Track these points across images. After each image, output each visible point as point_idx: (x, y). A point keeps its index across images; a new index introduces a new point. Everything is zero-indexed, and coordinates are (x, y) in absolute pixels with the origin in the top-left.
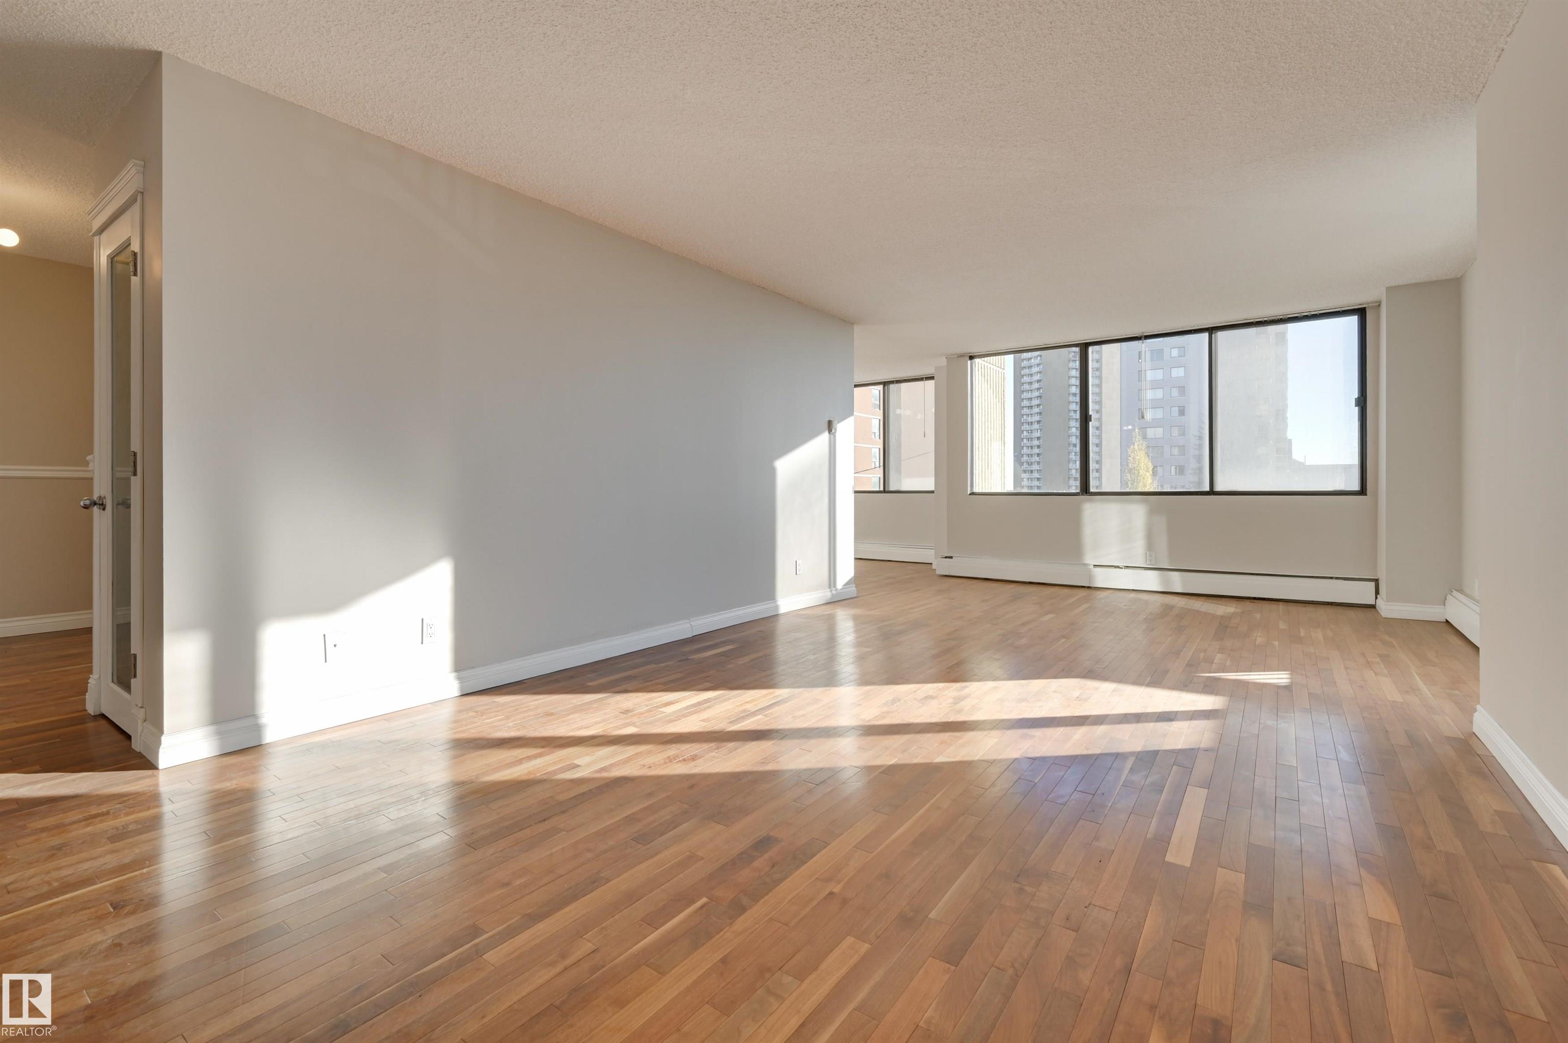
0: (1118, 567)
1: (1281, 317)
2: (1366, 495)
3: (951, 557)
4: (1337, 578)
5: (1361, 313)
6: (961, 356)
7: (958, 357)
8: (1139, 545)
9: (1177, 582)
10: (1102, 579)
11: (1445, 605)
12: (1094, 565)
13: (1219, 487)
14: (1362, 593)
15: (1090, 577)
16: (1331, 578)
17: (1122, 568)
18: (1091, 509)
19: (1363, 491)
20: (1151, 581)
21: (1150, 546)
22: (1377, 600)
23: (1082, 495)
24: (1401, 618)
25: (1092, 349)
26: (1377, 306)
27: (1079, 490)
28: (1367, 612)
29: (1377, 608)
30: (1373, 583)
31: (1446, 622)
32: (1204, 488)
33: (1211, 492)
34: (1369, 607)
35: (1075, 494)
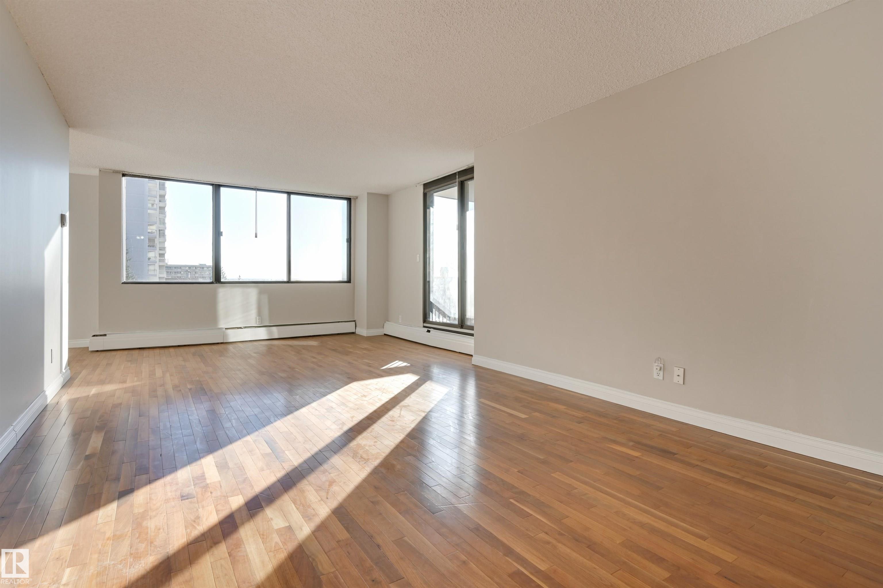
0: (241, 328)
1: (322, 195)
2: (351, 283)
3: (105, 335)
4: (341, 322)
5: (349, 200)
6: (116, 172)
7: (113, 172)
8: (253, 313)
9: (276, 332)
10: (233, 336)
11: (383, 328)
12: (225, 328)
14: (349, 328)
15: (225, 335)
16: (339, 322)
17: (242, 328)
18: (222, 291)
19: (349, 281)
20: (262, 334)
21: (260, 313)
22: (356, 330)
23: (216, 283)
24: (366, 336)
25: (222, 189)
26: (355, 199)
27: (214, 280)
28: (352, 336)
29: (356, 333)
30: (354, 322)
31: (385, 334)
32: (285, 279)
33: (289, 282)
34: (353, 333)
35: (212, 283)
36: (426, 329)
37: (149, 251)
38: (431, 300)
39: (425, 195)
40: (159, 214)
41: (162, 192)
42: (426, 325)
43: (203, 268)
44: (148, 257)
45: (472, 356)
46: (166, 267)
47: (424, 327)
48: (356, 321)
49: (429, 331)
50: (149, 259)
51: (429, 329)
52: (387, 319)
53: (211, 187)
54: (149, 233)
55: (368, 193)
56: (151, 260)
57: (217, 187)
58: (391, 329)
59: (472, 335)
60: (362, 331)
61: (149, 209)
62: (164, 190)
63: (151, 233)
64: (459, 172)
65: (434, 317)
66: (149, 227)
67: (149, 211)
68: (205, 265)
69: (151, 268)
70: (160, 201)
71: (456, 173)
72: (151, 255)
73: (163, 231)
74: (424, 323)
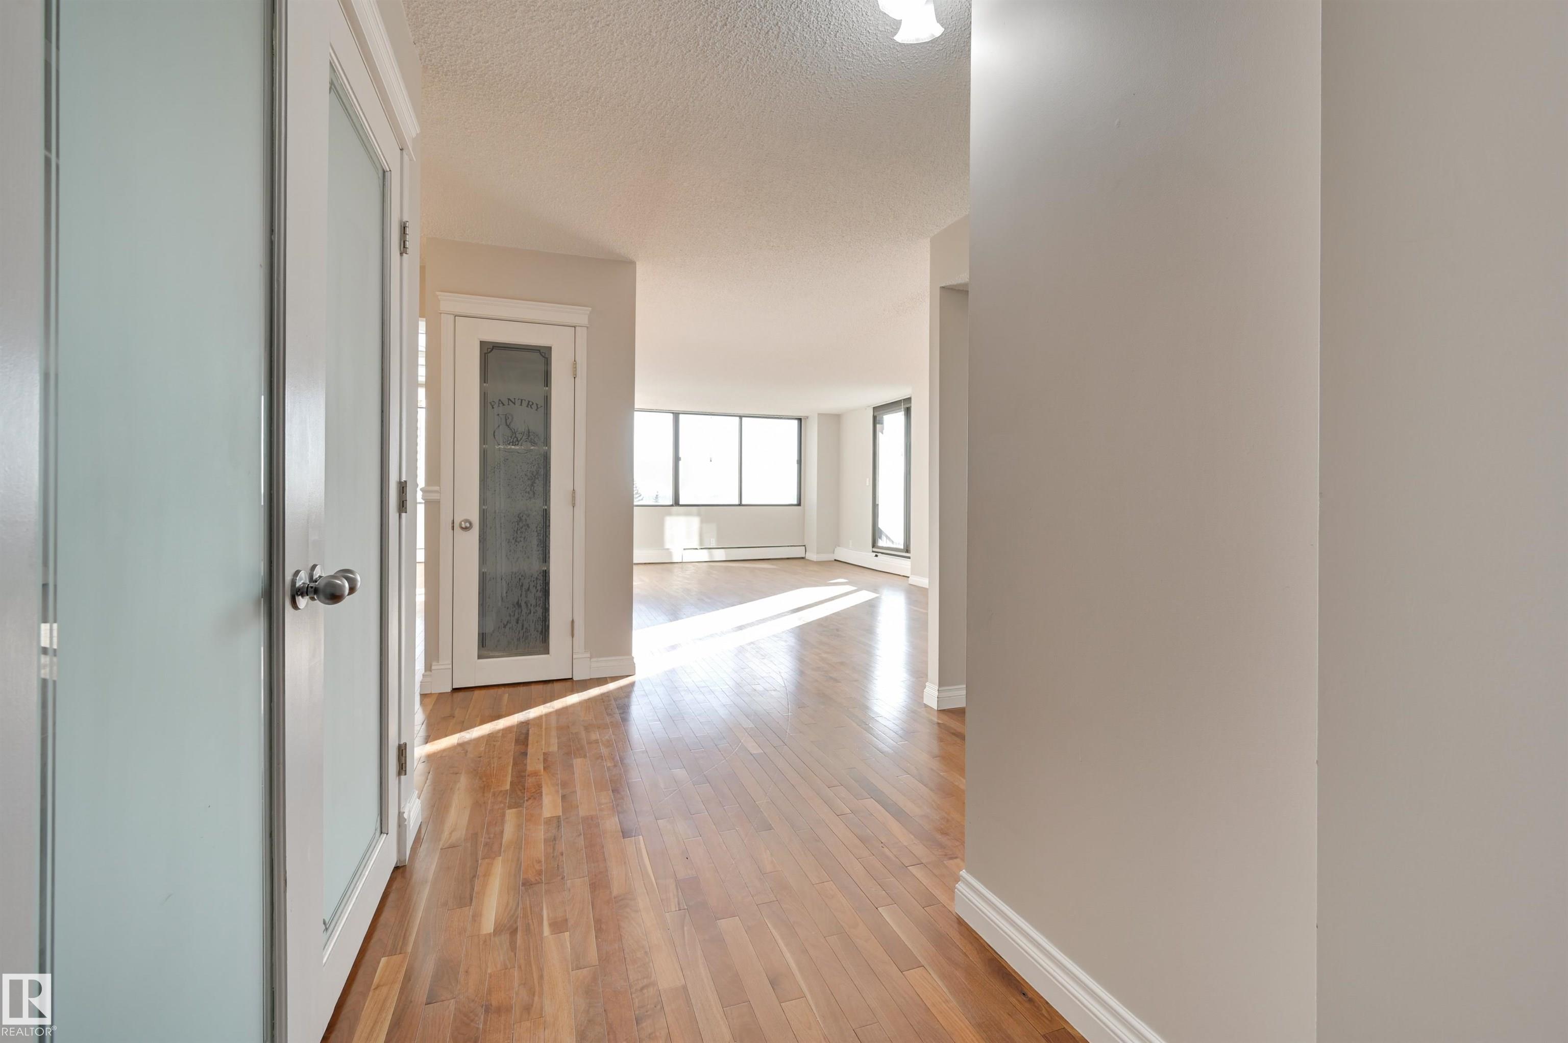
0: (697, 549)
2: (801, 506)
4: (790, 546)
5: (800, 420)
11: (834, 553)
12: (671, 550)
13: (743, 503)
17: (699, 550)
18: (681, 514)
19: (799, 504)
22: (806, 554)
23: (676, 506)
24: (815, 560)
25: (681, 416)
26: (806, 419)
27: (674, 503)
28: (802, 560)
29: (806, 558)
30: (804, 547)
31: (835, 560)
32: (737, 502)
33: (740, 505)
34: (803, 558)
35: (672, 506)
36: (875, 554)
38: (880, 526)
39: (875, 418)
42: (874, 550)
45: (908, 577)
47: (873, 552)
48: (807, 546)
49: (876, 556)
51: (877, 554)
52: (837, 543)
53: (672, 414)
55: (819, 414)
57: (676, 415)
58: (843, 554)
59: (909, 558)
60: (812, 556)
64: (904, 399)
65: (882, 543)
71: (901, 400)
74: (873, 548)
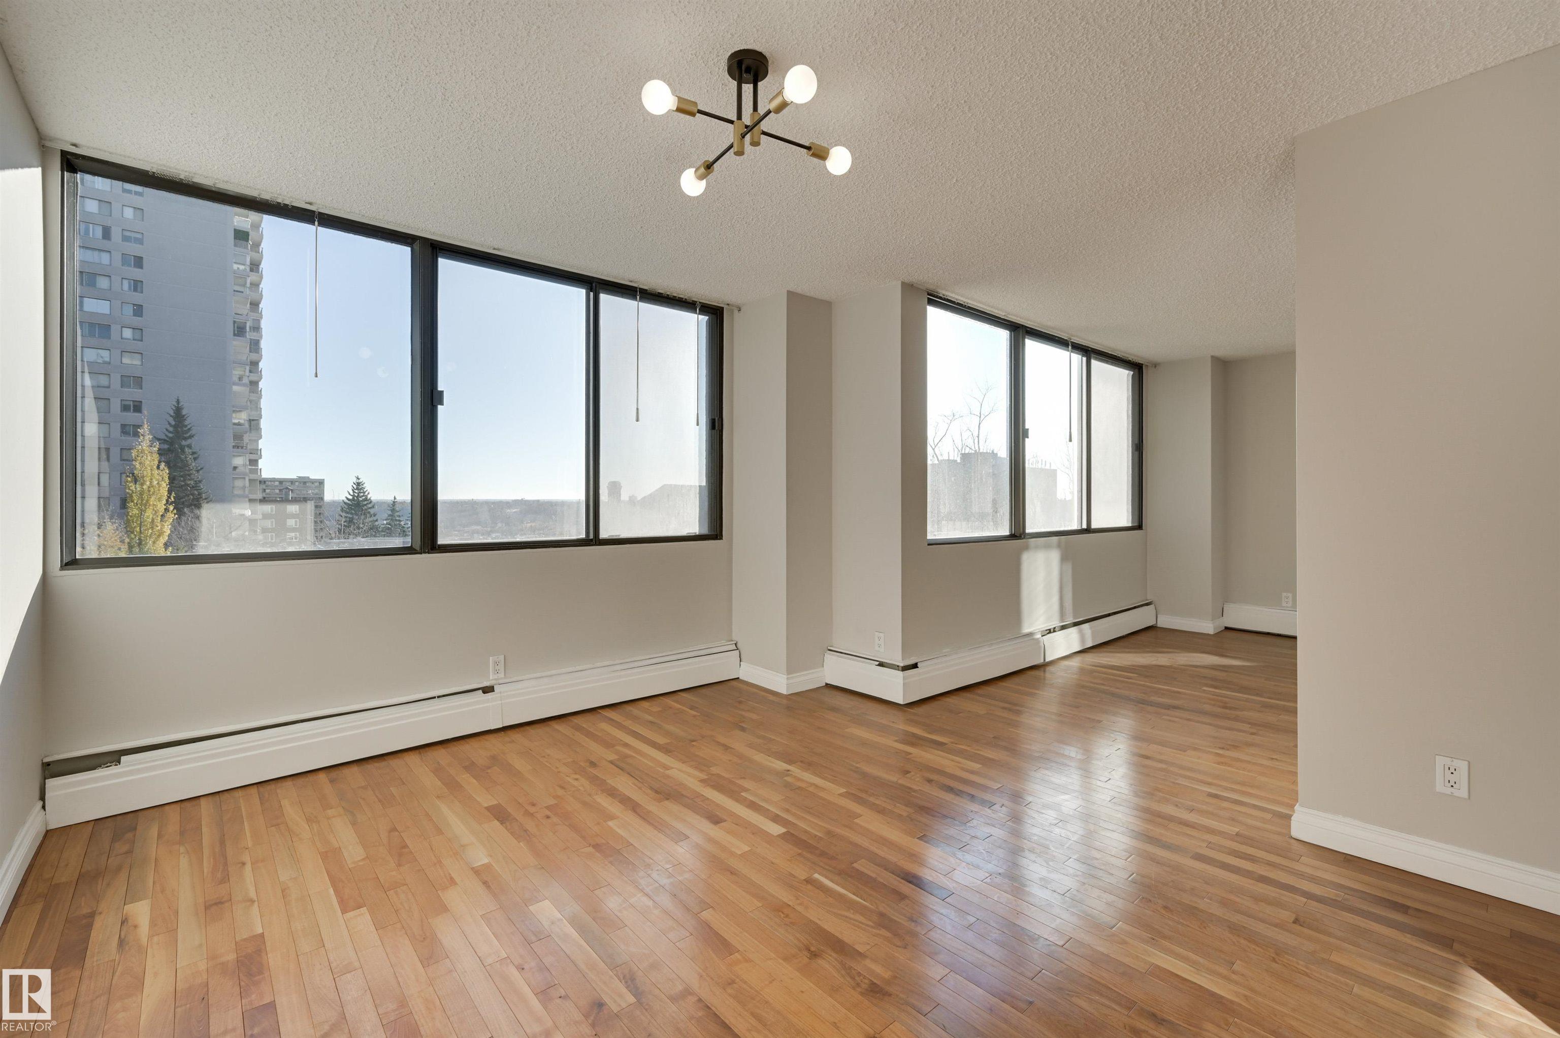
5: (1137, 368)
14: (1149, 617)
19: (1139, 526)
31: (1227, 628)
37: (234, 456)
40: (250, 392)
41: (254, 356)
43: (305, 483)
44: (233, 465)
46: (260, 482)
48: (1155, 604)
50: (235, 468)
54: (235, 424)
56: (238, 470)
61: (234, 384)
62: (258, 353)
63: (239, 424)
66: (234, 415)
67: (235, 388)
68: (308, 477)
69: (239, 483)
70: (250, 372)
72: (239, 461)
73: (256, 422)
